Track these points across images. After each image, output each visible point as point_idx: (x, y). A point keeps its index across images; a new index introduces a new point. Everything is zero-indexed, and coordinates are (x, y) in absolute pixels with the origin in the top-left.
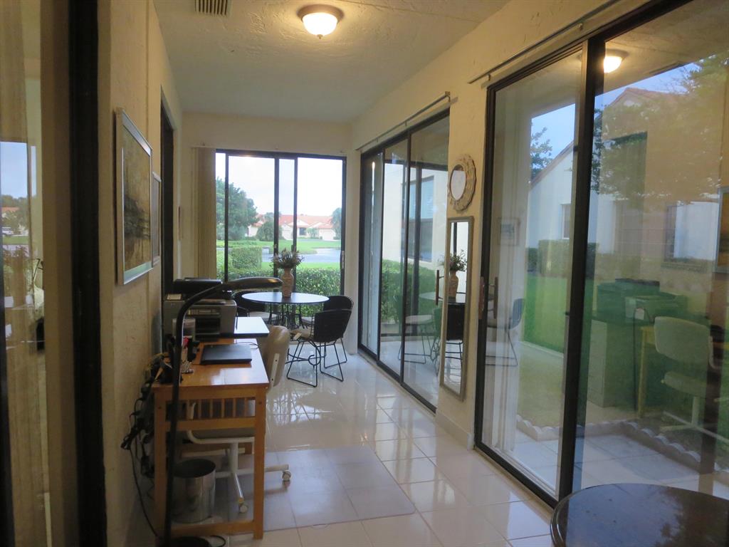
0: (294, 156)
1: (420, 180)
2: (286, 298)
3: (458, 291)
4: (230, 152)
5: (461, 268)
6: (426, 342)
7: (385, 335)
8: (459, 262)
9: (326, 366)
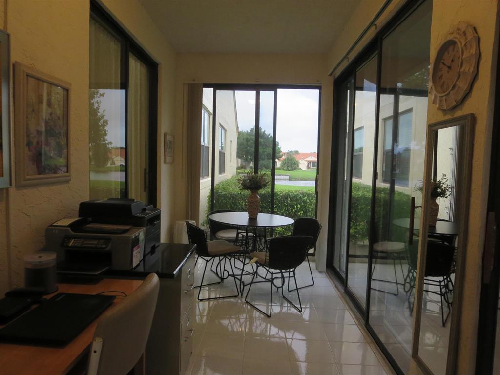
1: (396, 116)
2: (253, 219)
3: (439, 217)
4: (217, 87)
5: (443, 194)
6: (398, 267)
7: (355, 256)
8: (440, 187)
9: (290, 290)
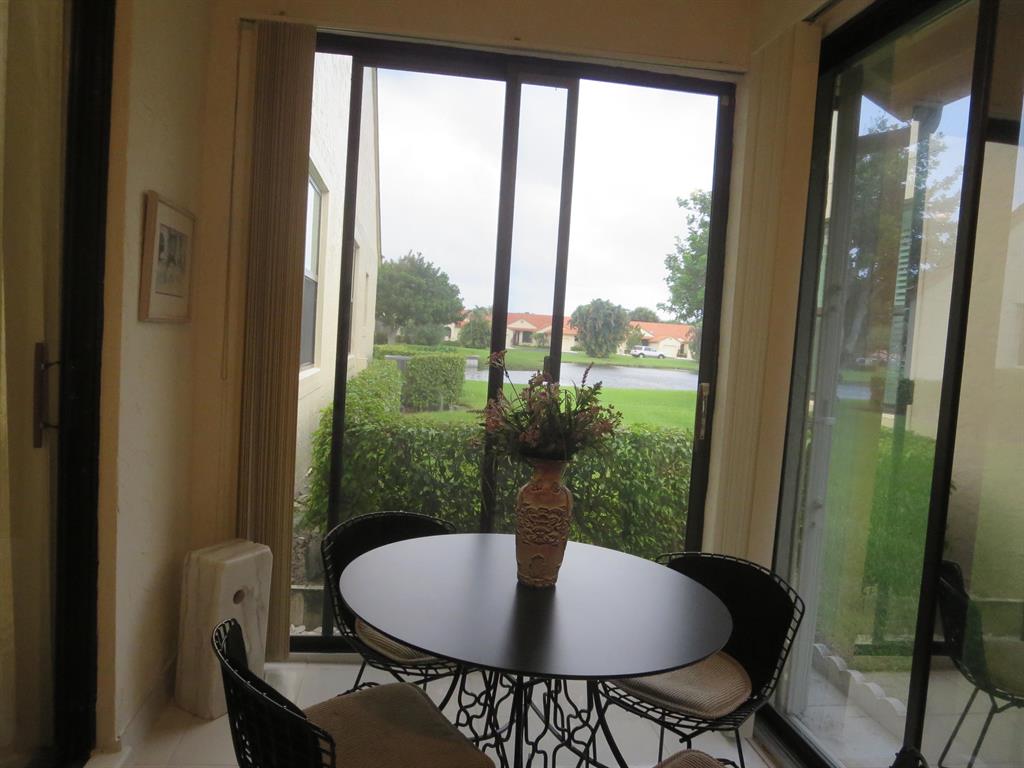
0: (564, 73)
